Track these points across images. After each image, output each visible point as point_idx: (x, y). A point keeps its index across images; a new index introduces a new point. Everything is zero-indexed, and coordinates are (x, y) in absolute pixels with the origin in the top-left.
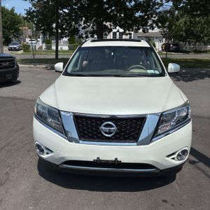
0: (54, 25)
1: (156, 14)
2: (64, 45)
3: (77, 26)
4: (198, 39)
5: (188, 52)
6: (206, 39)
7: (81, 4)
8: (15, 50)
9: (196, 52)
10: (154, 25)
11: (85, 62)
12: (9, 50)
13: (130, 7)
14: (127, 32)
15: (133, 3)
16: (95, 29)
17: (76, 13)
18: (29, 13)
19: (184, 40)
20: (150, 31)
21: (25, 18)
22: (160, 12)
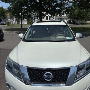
0: (20, 14)
1: (65, 8)
2: (25, 22)
3: (30, 14)
4: (83, 18)
5: (79, 24)
6: (86, 18)
7: (32, 4)
8: (3, 24)
9: (82, 24)
10: (64, 13)
11: (34, 32)
12: (1, 25)
13: (53, 5)
14: (53, 16)
15: (55, 4)
16: (39, 15)
17: (30, 8)
18: (9, 8)
19: (77, 19)
20: (62, 15)
21: (7, 11)
22: (67, 8)
